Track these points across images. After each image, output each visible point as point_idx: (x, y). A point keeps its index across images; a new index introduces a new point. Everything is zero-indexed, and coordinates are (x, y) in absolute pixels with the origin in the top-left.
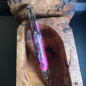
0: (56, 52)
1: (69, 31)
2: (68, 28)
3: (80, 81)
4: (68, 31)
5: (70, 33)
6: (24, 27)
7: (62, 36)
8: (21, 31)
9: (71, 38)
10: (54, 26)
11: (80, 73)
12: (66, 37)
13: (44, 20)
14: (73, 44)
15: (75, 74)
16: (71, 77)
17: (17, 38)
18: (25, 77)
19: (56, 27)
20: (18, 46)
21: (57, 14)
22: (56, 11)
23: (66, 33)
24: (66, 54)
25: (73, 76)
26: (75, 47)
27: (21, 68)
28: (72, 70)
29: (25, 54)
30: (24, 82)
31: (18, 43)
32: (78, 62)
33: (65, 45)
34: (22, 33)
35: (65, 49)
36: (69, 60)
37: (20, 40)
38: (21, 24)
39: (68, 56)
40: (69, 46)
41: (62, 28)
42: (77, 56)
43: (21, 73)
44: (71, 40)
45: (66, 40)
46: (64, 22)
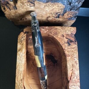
0: (57, 60)
1: (74, 44)
2: (73, 41)
4: (72, 44)
6: (25, 35)
7: (66, 49)
8: (22, 39)
9: (75, 52)
10: (59, 37)
13: (48, 29)
14: (76, 59)
17: (18, 47)
19: (60, 38)
20: (18, 57)
23: (70, 46)
24: (68, 69)
26: (78, 62)
28: (72, 86)
31: (19, 53)
32: (79, 78)
33: (68, 58)
34: (23, 42)
36: (70, 75)
37: (20, 50)
39: (70, 71)
40: (72, 60)
42: (79, 72)
44: (74, 54)
45: (70, 53)
46: (70, 33)
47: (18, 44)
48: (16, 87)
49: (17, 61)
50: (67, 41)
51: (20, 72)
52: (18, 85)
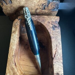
1: (58, 29)
2: (57, 26)
3: (61, 72)
4: (56, 29)
5: (58, 30)
6: (19, 21)
7: (51, 32)
8: (16, 24)
9: (59, 35)
10: (45, 23)
11: (62, 65)
12: (54, 33)
14: (59, 40)
15: (58, 66)
16: (54, 68)
17: (12, 30)
18: (15, 64)
19: (47, 24)
20: (12, 37)
21: (44, 12)
22: (43, 9)
23: (54, 30)
24: (53, 48)
25: (56, 67)
26: (61, 43)
27: (12, 55)
28: (56, 62)
29: (18, 44)
30: (13, 68)
31: (13, 34)
32: (61, 56)
33: (53, 40)
34: (17, 26)
35: (52, 44)
36: (54, 53)
37: (14, 32)
38: (17, 18)
39: (54, 50)
40: (56, 41)
41: (51, 26)
42: (62, 51)
43: (12, 60)
44: (58, 37)
45: (54, 36)
46: (54, 21)
47: (13, 28)
48: (8, 62)
49: (11, 40)
50: (52, 27)
51: (12, 49)
52: (10, 60)
